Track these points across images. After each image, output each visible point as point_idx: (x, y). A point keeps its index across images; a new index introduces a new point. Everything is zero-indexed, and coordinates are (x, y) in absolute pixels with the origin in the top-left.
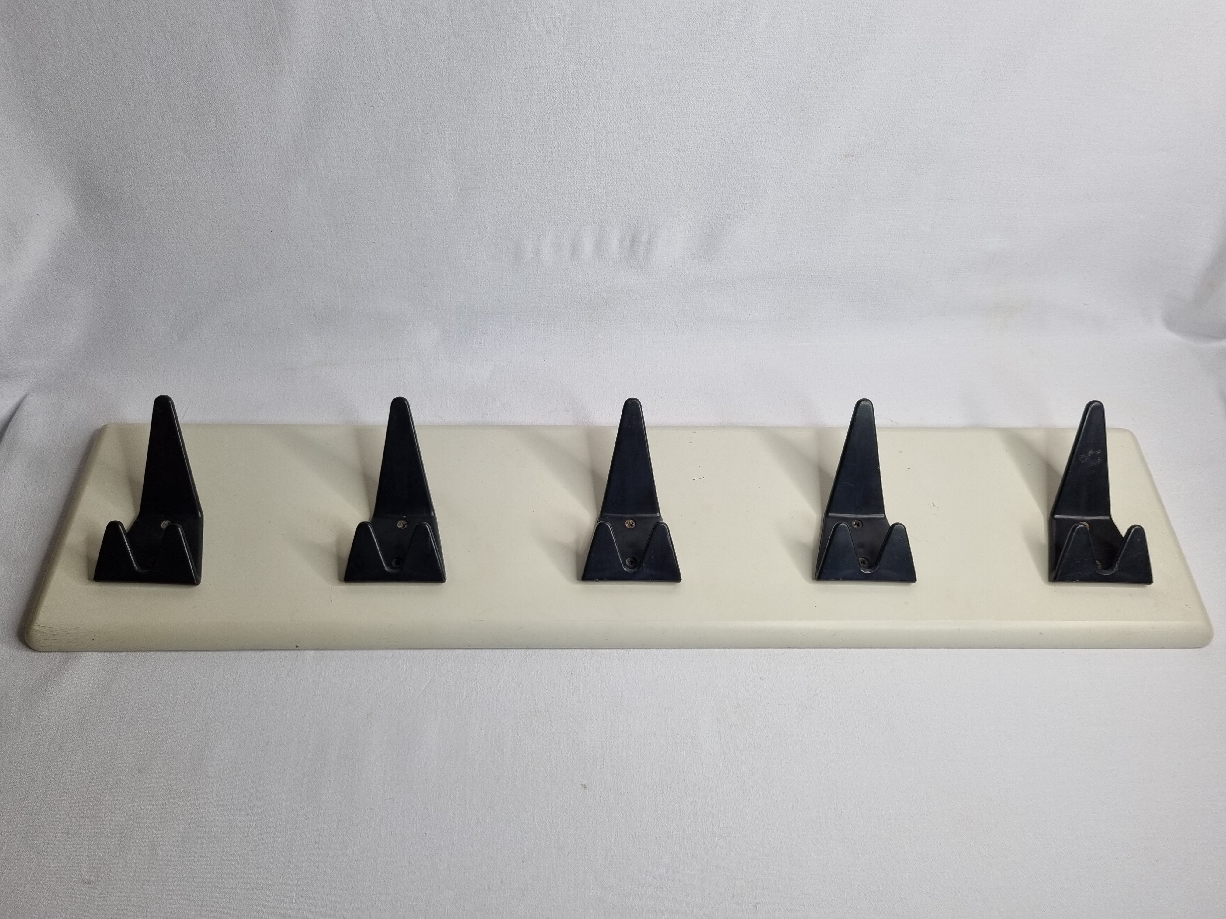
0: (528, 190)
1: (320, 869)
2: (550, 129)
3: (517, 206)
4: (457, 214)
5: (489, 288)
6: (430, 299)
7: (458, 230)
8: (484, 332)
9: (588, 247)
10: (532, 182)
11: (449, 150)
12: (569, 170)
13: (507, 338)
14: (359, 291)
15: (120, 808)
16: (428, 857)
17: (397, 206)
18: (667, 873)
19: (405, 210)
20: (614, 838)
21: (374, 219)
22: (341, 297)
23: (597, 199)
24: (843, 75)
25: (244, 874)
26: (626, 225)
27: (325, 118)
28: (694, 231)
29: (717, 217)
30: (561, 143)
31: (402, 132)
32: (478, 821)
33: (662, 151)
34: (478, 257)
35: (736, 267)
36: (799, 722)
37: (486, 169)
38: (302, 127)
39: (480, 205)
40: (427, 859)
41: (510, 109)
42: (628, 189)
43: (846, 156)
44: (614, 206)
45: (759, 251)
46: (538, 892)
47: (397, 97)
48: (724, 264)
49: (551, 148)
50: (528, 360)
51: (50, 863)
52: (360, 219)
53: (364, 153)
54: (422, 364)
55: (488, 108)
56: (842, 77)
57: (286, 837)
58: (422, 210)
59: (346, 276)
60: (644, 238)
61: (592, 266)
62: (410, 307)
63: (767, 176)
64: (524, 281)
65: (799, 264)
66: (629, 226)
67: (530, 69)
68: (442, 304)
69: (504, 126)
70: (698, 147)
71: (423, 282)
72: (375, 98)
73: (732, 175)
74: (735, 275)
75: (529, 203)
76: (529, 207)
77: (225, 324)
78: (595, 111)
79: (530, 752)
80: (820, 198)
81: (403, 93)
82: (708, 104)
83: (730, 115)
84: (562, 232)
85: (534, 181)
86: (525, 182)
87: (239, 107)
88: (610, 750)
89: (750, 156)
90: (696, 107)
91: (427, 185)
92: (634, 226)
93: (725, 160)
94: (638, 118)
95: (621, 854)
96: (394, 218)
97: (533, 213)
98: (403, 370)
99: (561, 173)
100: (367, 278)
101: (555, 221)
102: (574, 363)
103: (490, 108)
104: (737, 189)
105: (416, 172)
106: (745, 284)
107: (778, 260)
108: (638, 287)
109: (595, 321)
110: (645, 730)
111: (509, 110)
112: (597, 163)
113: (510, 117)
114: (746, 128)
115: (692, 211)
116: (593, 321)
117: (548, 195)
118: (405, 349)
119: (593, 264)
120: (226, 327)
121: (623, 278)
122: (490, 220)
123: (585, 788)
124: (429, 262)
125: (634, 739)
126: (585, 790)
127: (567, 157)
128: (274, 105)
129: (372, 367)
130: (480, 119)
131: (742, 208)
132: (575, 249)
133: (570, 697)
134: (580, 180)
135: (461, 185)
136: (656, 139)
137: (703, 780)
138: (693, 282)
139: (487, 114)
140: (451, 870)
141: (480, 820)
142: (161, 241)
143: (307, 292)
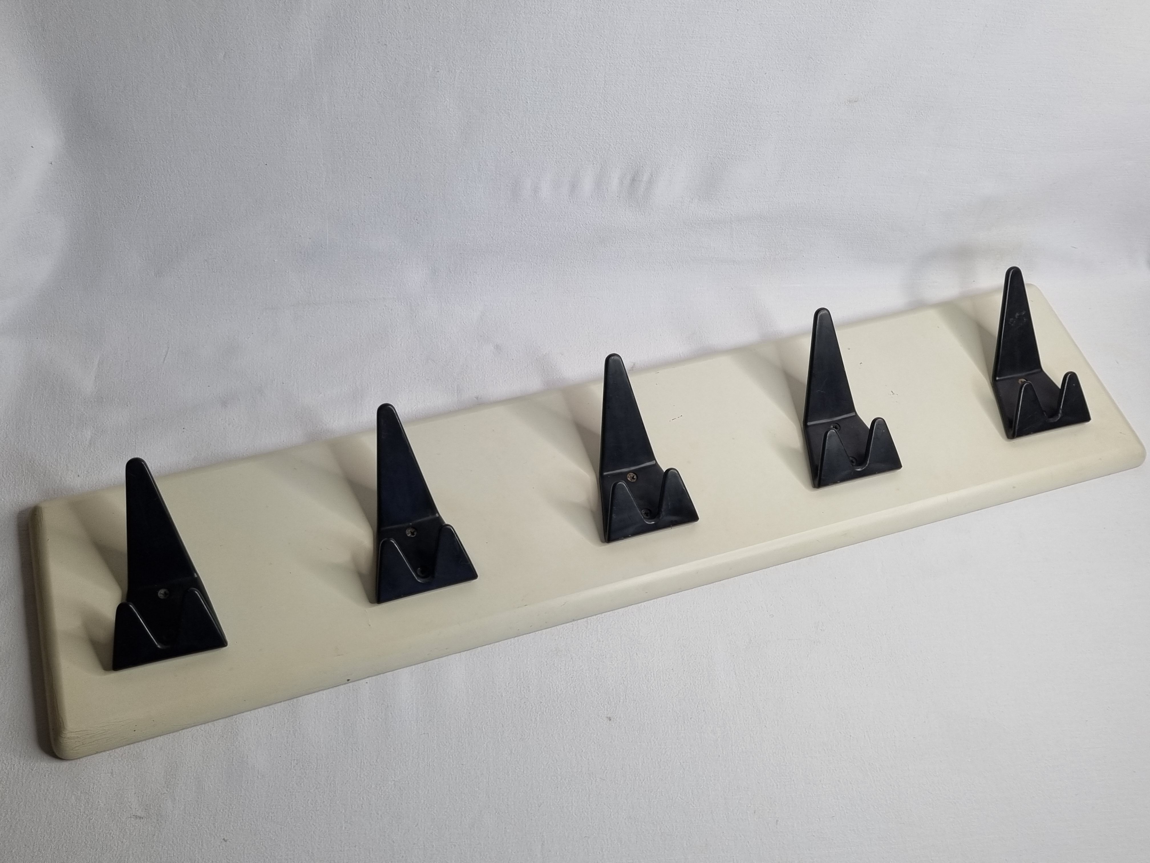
0: (533, 128)
1: (365, 799)
2: (561, 70)
3: (520, 143)
4: (459, 151)
5: (484, 225)
6: (421, 236)
7: (457, 166)
8: (475, 271)
9: (587, 185)
10: (538, 120)
11: (458, 88)
12: (576, 109)
13: (498, 277)
14: (349, 227)
15: (161, 748)
16: (467, 786)
17: (398, 141)
18: (692, 794)
19: (406, 145)
20: (641, 764)
21: (373, 154)
22: (329, 233)
23: (601, 138)
24: (852, 26)
25: (292, 805)
26: (628, 164)
27: (336, 54)
28: (695, 171)
29: (719, 158)
30: (571, 84)
31: (413, 70)
32: (512, 752)
33: (670, 93)
34: (475, 193)
35: (735, 207)
36: (808, 655)
37: (493, 107)
38: (311, 63)
39: (483, 142)
40: (466, 787)
41: (524, 50)
42: (633, 129)
43: (850, 101)
44: (617, 145)
45: (759, 192)
46: (574, 814)
47: (412, 36)
48: (722, 204)
49: (560, 88)
50: (518, 300)
51: (98, 802)
52: (359, 154)
53: (371, 89)
54: (409, 303)
55: (502, 49)
56: (850, 28)
57: (328, 771)
58: (423, 146)
59: (337, 212)
60: (645, 178)
61: (590, 205)
62: (400, 244)
63: (771, 119)
64: (520, 219)
65: (797, 205)
66: (631, 165)
67: (548, 13)
68: (434, 242)
69: (515, 66)
70: (706, 90)
71: (415, 218)
72: (389, 38)
73: (738, 117)
74: (734, 215)
75: (533, 140)
76: (532, 145)
77: (206, 260)
78: (608, 54)
79: (555, 688)
80: (822, 141)
81: (418, 32)
82: (720, 50)
83: (740, 61)
84: (563, 169)
85: (539, 120)
86: (531, 120)
87: (251, 43)
88: (631, 686)
89: (757, 100)
90: (707, 53)
91: (431, 122)
92: (636, 165)
93: (732, 103)
94: (649, 62)
95: (649, 778)
96: (394, 153)
97: (535, 151)
98: (390, 310)
99: (568, 112)
100: (359, 214)
101: (557, 159)
102: (565, 304)
103: (504, 49)
104: (741, 131)
105: (421, 109)
106: (742, 224)
107: (777, 201)
108: (635, 226)
109: (589, 261)
110: (663, 666)
111: (522, 51)
112: (604, 103)
113: (523, 58)
114: (755, 73)
115: (695, 151)
116: (587, 260)
117: (553, 133)
118: (391, 288)
119: (592, 202)
120: (206, 263)
121: (621, 217)
122: (491, 157)
123: (610, 720)
124: (425, 198)
125: (654, 674)
126: (611, 722)
127: (576, 97)
128: (286, 42)
129: (357, 307)
130: (492, 59)
131: (745, 149)
132: (574, 187)
133: (589, 636)
134: (586, 120)
135: (465, 122)
136: (665, 82)
137: (721, 710)
138: (691, 221)
139: (500, 55)
140: (490, 796)
141: (513, 752)
142: (151, 173)
143: (295, 228)
